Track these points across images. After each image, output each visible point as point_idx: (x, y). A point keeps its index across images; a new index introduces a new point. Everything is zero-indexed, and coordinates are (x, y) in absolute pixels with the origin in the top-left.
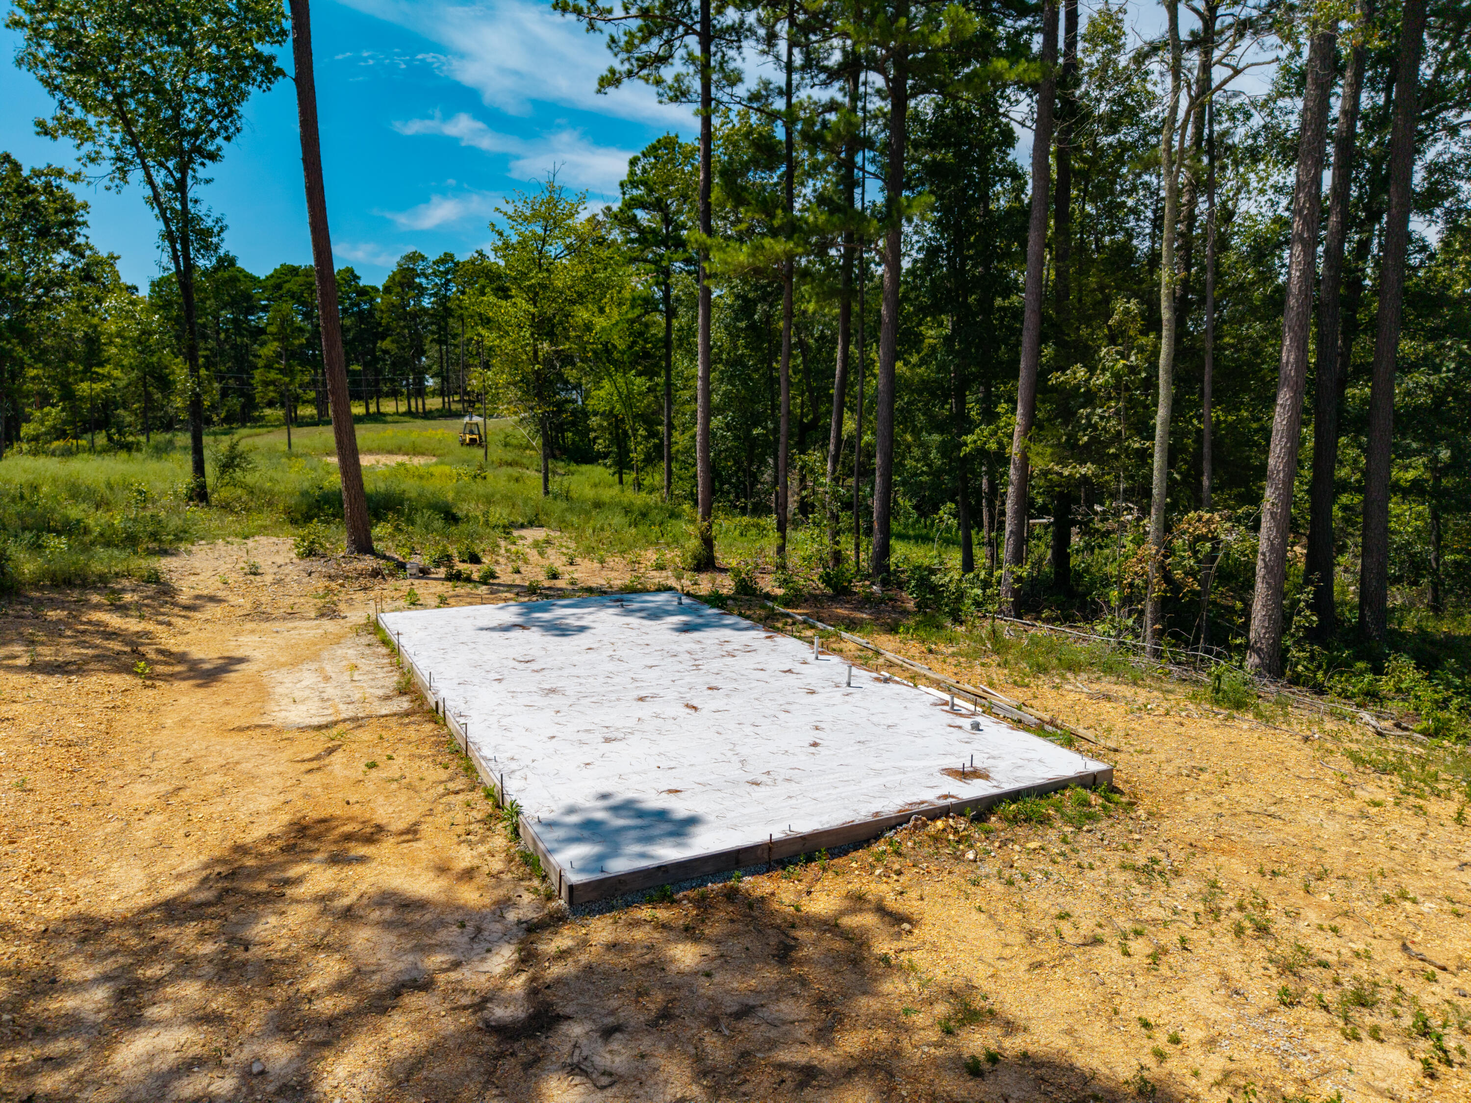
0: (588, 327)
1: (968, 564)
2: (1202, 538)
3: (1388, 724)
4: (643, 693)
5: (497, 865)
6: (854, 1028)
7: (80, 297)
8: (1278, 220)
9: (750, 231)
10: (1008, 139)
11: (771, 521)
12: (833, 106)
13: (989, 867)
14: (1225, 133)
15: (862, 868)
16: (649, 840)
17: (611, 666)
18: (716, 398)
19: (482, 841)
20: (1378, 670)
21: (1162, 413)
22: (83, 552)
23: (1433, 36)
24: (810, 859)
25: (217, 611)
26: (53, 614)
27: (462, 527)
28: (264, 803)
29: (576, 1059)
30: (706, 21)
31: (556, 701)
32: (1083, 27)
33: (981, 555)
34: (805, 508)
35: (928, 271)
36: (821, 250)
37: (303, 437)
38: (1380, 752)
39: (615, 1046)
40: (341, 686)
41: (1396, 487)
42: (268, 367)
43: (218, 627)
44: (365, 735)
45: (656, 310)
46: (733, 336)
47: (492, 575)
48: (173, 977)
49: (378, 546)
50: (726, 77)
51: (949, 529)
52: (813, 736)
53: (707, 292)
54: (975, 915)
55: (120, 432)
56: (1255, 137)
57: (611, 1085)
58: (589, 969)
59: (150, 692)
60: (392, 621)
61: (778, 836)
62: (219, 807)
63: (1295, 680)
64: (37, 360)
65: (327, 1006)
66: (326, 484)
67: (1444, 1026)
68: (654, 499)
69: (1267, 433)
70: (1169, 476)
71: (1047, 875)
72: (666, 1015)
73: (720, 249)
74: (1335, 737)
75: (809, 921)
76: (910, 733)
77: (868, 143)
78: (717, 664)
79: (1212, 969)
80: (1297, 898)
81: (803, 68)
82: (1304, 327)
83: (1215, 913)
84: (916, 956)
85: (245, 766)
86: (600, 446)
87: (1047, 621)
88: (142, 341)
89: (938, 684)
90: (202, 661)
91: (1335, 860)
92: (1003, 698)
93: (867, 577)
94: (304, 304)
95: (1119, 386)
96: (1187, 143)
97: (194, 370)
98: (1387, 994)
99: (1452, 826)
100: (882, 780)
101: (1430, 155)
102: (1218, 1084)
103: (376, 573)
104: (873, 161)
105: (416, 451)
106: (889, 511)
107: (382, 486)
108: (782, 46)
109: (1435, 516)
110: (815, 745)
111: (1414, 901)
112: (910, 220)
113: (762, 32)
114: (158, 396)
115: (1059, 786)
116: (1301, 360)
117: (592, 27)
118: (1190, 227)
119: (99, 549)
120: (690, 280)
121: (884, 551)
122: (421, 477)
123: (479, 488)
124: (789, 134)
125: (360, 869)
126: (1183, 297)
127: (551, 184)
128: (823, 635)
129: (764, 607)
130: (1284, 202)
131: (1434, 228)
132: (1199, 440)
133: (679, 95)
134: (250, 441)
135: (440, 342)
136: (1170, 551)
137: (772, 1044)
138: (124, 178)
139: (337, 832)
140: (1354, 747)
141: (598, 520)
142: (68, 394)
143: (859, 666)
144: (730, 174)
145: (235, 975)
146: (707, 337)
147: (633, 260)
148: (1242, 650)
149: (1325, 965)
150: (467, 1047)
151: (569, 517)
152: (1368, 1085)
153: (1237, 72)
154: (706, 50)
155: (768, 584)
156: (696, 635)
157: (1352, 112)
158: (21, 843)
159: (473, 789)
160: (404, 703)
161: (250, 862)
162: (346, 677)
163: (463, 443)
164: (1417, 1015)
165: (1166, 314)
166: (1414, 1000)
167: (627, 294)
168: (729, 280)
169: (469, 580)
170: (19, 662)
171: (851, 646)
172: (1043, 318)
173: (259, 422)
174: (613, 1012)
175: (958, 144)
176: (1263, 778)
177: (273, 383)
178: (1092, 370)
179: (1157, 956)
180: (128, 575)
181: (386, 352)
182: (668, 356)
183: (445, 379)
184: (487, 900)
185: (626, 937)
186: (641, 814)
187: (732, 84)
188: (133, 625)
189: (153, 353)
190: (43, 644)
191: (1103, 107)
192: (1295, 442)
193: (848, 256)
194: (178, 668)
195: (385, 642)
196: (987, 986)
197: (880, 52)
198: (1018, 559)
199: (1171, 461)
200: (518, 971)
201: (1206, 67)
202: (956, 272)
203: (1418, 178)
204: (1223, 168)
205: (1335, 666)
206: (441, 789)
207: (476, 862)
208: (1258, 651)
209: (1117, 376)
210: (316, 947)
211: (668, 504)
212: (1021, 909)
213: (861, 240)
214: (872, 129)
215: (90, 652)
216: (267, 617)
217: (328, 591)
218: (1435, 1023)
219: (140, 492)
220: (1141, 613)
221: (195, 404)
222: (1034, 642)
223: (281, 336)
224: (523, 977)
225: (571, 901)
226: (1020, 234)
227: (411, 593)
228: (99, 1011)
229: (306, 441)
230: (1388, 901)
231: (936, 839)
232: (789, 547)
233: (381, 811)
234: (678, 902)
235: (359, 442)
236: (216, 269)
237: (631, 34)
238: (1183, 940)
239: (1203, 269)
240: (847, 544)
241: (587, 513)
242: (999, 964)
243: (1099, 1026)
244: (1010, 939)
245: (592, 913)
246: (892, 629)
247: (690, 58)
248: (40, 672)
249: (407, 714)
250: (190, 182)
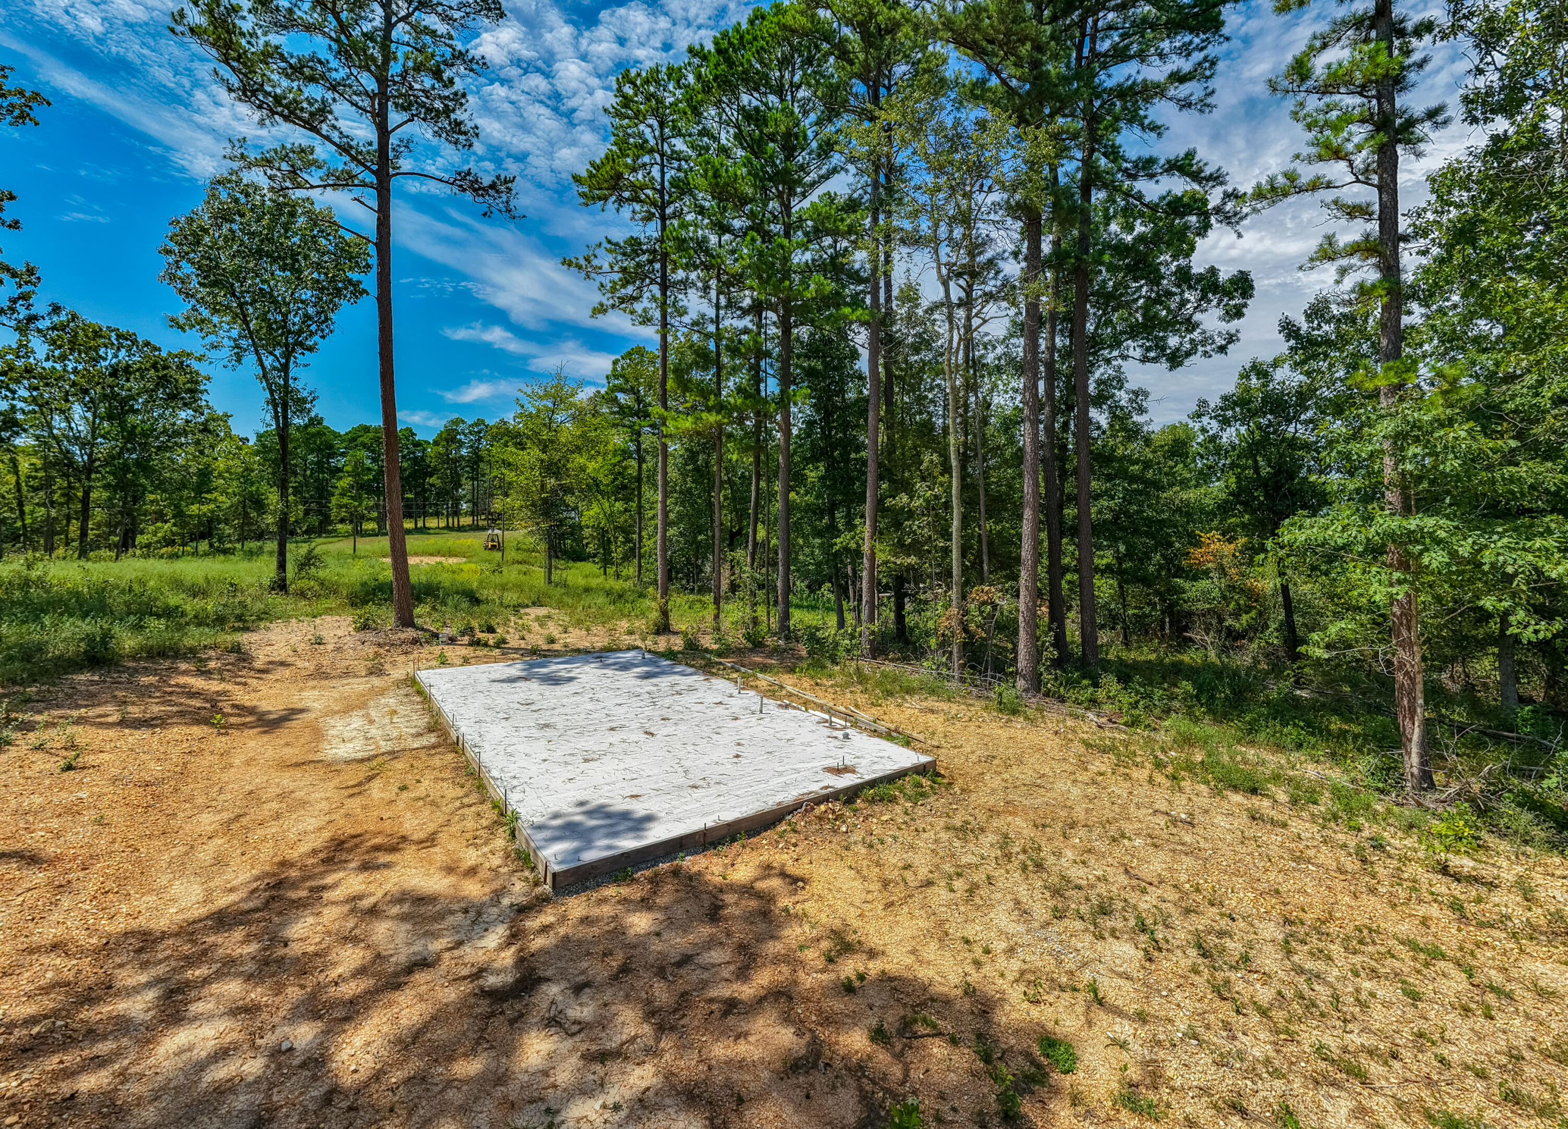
0: (583, 469)
1: (841, 623)
2: (984, 603)
3: (1104, 720)
4: (614, 725)
5: (496, 861)
6: (764, 965)
7: (198, 443)
8: (1016, 408)
9: (694, 408)
10: (855, 355)
11: (709, 598)
12: (746, 331)
13: (856, 837)
14: (982, 356)
15: (770, 844)
16: (615, 835)
17: (590, 706)
18: (672, 516)
19: (486, 843)
20: (1096, 685)
21: (956, 524)
22: (178, 630)
23: (1093, 306)
24: (734, 840)
25: (287, 672)
26: (145, 680)
27: (483, 607)
28: (311, 823)
29: (552, 1013)
30: (664, 276)
31: (549, 733)
32: (895, 292)
33: (849, 617)
34: (734, 587)
35: (809, 435)
36: (741, 421)
37: (365, 545)
38: (1101, 739)
39: (584, 999)
40: (383, 727)
41: (1097, 569)
42: (343, 495)
43: (286, 684)
44: (399, 765)
45: (630, 457)
46: (684, 475)
47: (504, 641)
48: (219, 975)
49: (418, 621)
50: (677, 311)
51: (829, 600)
52: (735, 750)
53: (665, 446)
54: (848, 872)
55: (219, 541)
56: (999, 359)
57: (579, 1032)
58: (566, 939)
59: (223, 739)
60: (425, 676)
61: (710, 824)
62: (273, 829)
63: (1047, 695)
64: (157, 488)
65: (350, 989)
66: (381, 577)
67: (1155, 924)
68: (629, 584)
69: (1019, 536)
70: (963, 564)
71: (895, 838)
72: (625, 969)
73: (674, 419)
74: (1074, 731)
75: (732, 888)
76: (802, 744)
77: (768, 354)
78: (668, 701)
79: (1009, 897)
80: (1059, 843)
81: (726, 307)
82: (1036, 472)
83: (1008, 856)
84: (807, 905)
85: (299, 794)
86: (591, 549)
87: (892, 660)
88: (245, 477)
89: (821, 707)
90: (269, 712)
91: (1079, 813)
92: (865, 716)
93: (775, 634)
94: (373, 451)
95: (929, 507)
96: (960, 361)
97: (284, 495)
98: (1119, 905)
99: (1147, 786)
100: (783, 779)
101: (1097, 375)
102: (1017, 981)
103: (415, 641)
104: (771, 366)
105: (451, 553)
106: (788, 590)
107: (423, 579)
108: (713, 294)
109: (1121, 587)
110: (737, 756)
111: (1130, 839)
112: (795, 404)
113: (700, 284)
114: (253, 514)
115: (902, 774)
116: (1036, 493)
117: (588, 276)
118: (966, 411)
119: (192, 627)
120: (655, 439)
121: (786, 616)
122: (454, 572)
123: (497, 579)
124: (717, 346)
125: (386, 872)
126: (964, 454)
127: (559, 375)
128: (745, 676)
129: (703, 658)
130: (1019, 398)
131: (1104, 416)
132: (980, 541)
133: (646, 320)
134: (325, 547)
135: (473, 479)
136: (967, 612)
137: (704, 985)
138: (239, 360)
139: (369, 844)
140: (1085, 736)
141: (587, 600)
142: (179, 514)
143: (768, 697)
144: (680, 372)
145: (274, 968)
146: (665, 473)
147: (615, 425)
148: (1014, 674)
149: (1079, 888)
150: (465, 1011)
151: (566, 599)
152: (1112, 971)
153: (985, 321)
154: (664, 293)
155: (707, 642)
156: (654, 680)
157: (1052, 348)
158: (94, 869)
159: (482, 802)
160: (432, 739)
161: (294, 873)
162: (387, 720)
163: (486, 548)
164: (1138, 917)
165: (954, 463)
166: (1135, 907)
167: (610, 447)
168: (680, 439)
169: (486, 645)
170: (110, 719)
171: (764, 683)
172: (880, 465)
173: (333, 533)
174: (583, 972)
175: (824, 357)
176: (1031, 760)
177: (346, 506)
178: (911, 498)
179: (972, 889)
180: (215, 647)
181: (432, 485)
182: (639, 488)
183: (475, 504)
184: (487, 890)
185: (595, 912)
186: (609, 815)
187: (681, 315)
188: (214, 686)
189: (252, 484)
190: (133, 703)
191: (910, 340)
192: (1037, 543)
193: (758, 425)
194: (248, 719)
195: (420, 693)
196: (856, 923)
197: (773, 300)
198: (871, 619)
199: (963, 555)
200: (509, 944)
201: (969, 318)
202: (826, 437)
203: (1092, 388)
204: (983, 376)
205: (1071, 684)
206: (458, 804)
207: (481, 860)
208: (1024, 677)
209: (927, 501)
210: (345, 938)
211: (638, 588)
212: (878, 864)
213: (765, 415)
214: (770, 345)
215: (175, 709)
216: (326, 676)
217: (377, 655)
218: (1149, 921)
219: (232, 585)
220: (951, 653)
221: (283, 521)
222: (884, 675)
223: (355, 474)
224: (513, 949)
225: (554, 887)
226: (863, 413)
227: (442, 655)
228: (149, 1009)
229: (368, 547)
230: (1114, 840)
231: (820, 818)
232: (722, 616)
233: (407, 825)
234: (636, 881)
235: (408, 547)
236: (306, 426)
237: (615, 283)
238: (989, 878)
239: (975, 436)
240: (761, 611)
241: (579, 595)
242: (865, 906)
243: (934, 945)
244: (872, 888)
245: (570, 894)
246: (792, 670)
247: (653, 298)
248: (128, 727)
249: (434, 747)
250: (291, 365)
